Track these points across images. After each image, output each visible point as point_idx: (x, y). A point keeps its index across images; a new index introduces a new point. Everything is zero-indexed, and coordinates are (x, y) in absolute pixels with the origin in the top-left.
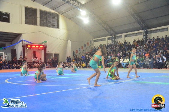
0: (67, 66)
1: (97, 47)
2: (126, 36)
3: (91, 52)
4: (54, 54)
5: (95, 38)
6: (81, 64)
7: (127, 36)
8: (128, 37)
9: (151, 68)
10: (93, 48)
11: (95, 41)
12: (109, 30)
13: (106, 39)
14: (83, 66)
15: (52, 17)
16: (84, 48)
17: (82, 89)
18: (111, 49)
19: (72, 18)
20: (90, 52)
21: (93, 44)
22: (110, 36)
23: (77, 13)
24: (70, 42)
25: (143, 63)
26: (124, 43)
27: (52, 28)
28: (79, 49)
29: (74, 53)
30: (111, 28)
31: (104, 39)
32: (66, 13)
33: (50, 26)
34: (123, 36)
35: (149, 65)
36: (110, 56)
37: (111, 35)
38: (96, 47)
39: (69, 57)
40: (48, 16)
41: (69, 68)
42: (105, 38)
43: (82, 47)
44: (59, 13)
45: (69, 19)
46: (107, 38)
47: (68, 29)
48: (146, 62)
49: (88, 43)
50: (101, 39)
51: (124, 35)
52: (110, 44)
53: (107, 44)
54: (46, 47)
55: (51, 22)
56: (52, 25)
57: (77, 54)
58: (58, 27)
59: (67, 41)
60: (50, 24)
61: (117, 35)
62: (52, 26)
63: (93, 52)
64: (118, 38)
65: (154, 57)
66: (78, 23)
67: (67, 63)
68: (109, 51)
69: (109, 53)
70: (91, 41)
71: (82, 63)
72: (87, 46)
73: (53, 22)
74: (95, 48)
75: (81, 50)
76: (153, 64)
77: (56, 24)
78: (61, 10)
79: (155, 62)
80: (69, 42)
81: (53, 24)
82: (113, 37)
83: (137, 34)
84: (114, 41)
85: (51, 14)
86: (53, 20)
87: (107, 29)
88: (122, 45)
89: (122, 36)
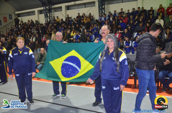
5: (18, 11)
7: (70, 8)
22: (42, 8)
37: (43, 4)
61: (54, 7)
84: (49, 15)
89: (61, 7)
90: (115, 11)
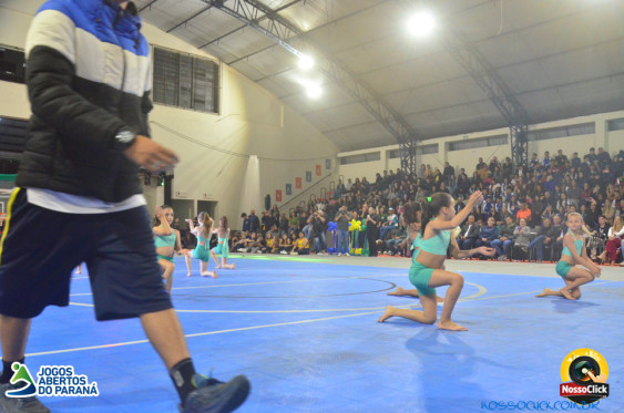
0: (242, 246)
1: (350, 181)
2: (451, 147)
3: (328, 196)
4: (199, 202)
5: (343, 151)
6: (292, 240)
7: (456, 146)
8: (459, 149)
9: (534, 259)
10: (337, 183)
11: (344, 161)
12: (393, 124)
13: (383, 156)
14: (300, 247)
15: (196, 74)
16: (305, 185)
17: (292, 326)
18: (397, 190)
19: (266, 77)
20: (323, 197)
21: (337, 169)
22: (397, 147)
23: (285, 62)
24: (257, 161)
25: (507, 242)
26: (442, 172)
27: (195, 110)
28: (288, 186)
29: (268, 199)
30: (399, 118)
31: (376, 156)
32: (245, 60)
33: (186, 102)
34: (442, 148)
35: (529, 249)
36: (394, 216)
37: (400, 140)
38: (346, 183)
39: (253, 213)
40: (181, 68)
41: (249, 251)
42: (379, 153)
43: (298, 180)
44: (221, 60)
45: (256, 81)
46: (387, 152)
47: (252, 117)
48: (520, 238)
49: (318, 167)
50: (365, 155)
51: (446, 143)
52: (395, 172)
53: (385, 172)
54: (172, 177)
55: (191, 90)
56: (196, 101)
57: (279, 204)
58: (216, 109)
59: (246, 157)
60: (187, 98)
61: (420, 144)
62: (196, 103)
63: (336, 198)
64: (424, 153)
65: (546, 222)
66: (286, 95)
67: (243, 236)
68: (392, 195)
69: (390, 203)
70: (328, 161)
71: (298, 237)
72: (315, 178)
73: (199, 92)
74: (343, 186)
75: (295, 192)
76: (544, 245)
77: (209, 98)
78: (230, 51)
79: (548, 239)
80: (254, 160)
81: (198, 98)
82: (405, 149)
83: (491, 141)
84: (409, 162)
85: (192, 62)
86: (199, 82)
87: (385, 122)
88: (437, 179)
89: (436, 145)
90: (547, 153)
